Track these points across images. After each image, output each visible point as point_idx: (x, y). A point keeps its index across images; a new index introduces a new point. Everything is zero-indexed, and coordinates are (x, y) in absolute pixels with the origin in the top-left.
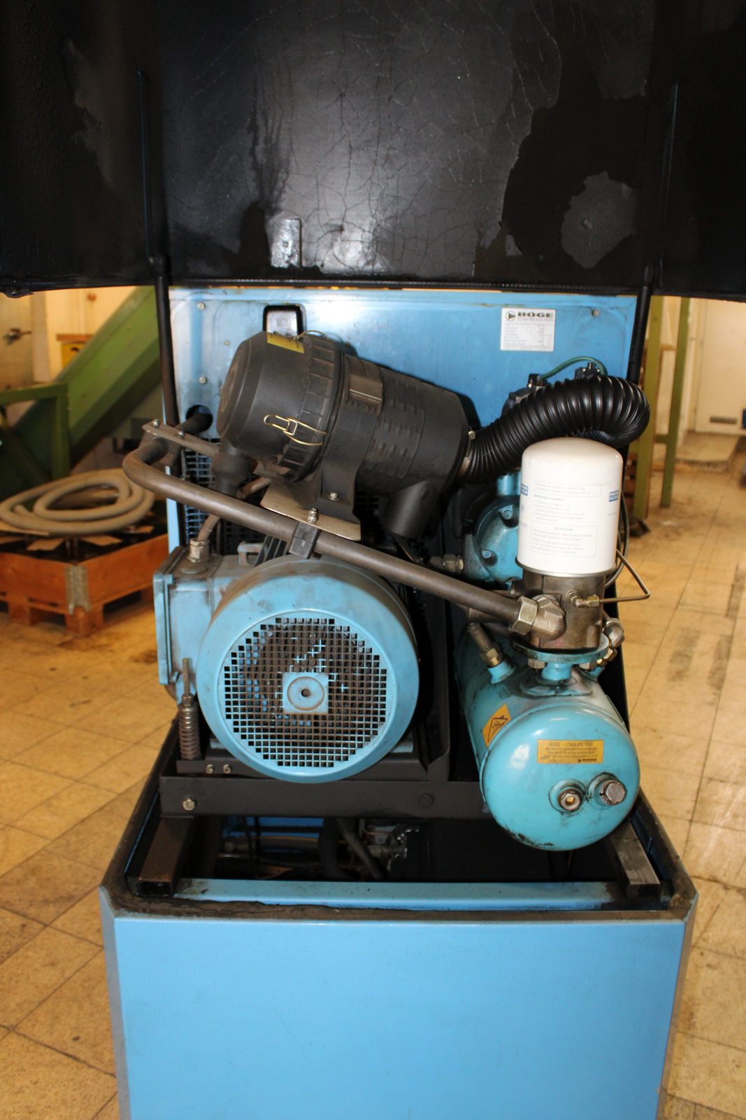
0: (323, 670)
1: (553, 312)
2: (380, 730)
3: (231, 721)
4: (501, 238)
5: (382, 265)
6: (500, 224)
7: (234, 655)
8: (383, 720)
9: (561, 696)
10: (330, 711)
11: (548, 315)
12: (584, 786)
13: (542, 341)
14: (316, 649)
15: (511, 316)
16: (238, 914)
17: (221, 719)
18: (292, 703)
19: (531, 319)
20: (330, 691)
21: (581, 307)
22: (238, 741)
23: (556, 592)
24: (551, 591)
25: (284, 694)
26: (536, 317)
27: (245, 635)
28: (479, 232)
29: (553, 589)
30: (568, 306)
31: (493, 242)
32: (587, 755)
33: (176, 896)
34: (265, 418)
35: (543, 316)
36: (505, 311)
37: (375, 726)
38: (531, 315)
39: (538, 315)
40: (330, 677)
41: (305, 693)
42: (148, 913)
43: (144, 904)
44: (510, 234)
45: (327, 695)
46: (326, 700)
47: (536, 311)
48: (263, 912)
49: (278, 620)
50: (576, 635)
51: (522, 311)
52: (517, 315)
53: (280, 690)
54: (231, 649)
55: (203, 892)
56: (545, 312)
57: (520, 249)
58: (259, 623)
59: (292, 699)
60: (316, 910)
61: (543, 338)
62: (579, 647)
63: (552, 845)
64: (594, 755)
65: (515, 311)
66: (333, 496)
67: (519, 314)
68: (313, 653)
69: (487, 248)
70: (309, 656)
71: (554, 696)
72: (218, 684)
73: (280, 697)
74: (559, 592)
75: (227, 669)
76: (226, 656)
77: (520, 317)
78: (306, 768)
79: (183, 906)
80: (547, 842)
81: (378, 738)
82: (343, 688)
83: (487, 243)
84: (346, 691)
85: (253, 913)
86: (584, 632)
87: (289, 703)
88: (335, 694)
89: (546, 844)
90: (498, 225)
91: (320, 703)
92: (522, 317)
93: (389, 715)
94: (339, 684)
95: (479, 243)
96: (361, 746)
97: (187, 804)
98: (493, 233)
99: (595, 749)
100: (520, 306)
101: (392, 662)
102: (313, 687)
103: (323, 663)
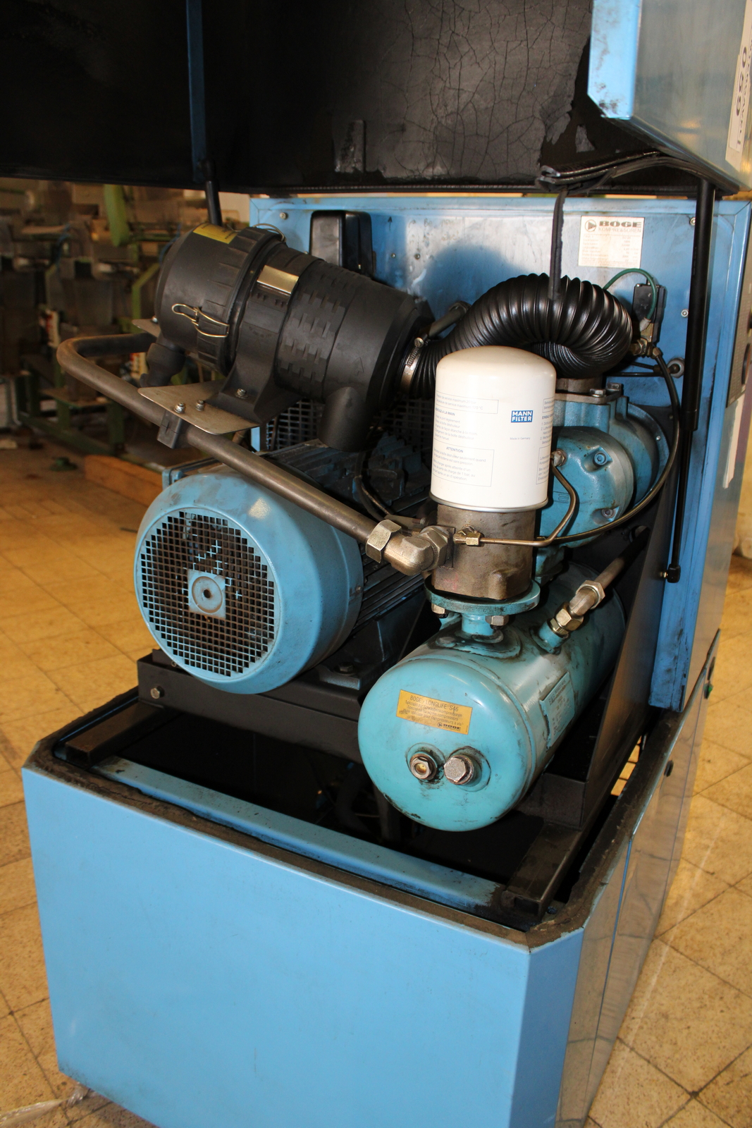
0: (221, 573)
1: (641, 220)
2: (269, 646)
3: (147, 610)
4: (570, 131)
5: (442, 167)
6: (569, 113)
7: (148, 544)
8: (272, 636)
9: (458, 650)
10: (228, 617)
11: (635, 225)
12: (444, 757)
13: (627, 257)
14: (214, 550)
15: (591, 226)
16: (114, 795)
17: (140, 607)
18: (196, 603)
19: (614, 230)
20: (227, 596)
21: (676, 214)
22: (153, 631)
23: (448, 525)
24: (445, 524)
25: (190, 590)
26: (621, 226)
27: (156, 525)
28: (546, 125)
29: (448, 521)
30: (660, 214)
31: (562, 135)
32: (449, 720)
33: (96, 768)
34: (173, 307)
35: (629, 226)
36: (585, 219)
37: (265, 642)
38: (615, 224)
39: (623, 224)
40: (227, 582)
41: (207, 594)
42: (49, 772)
43: (49, 764)
44: (581, 126)
45: (224, 599)
46: (224, 606)
47: (621, 220)
48: (133, 799)
49: (182, 514)
50: (473, 581)
51: (604, 219)
52: (598, 224)
53: (186, 586)
54: (145, 537)
55: (118, 771)
56: (632, 220)
57: (593, 143)
58: (166, 514)
59: (197, 598)
60: (178, 812)
61: (628, 253)
62: (477, 595)
63: (419, 817)
64: (457, 722)
65: (597, 220)
66: (240, 392)
67: (601, 224)
68: (211, 553)
69: (554, 143)
70: (208, 555)
71: (451, 649)
72: (137, 571)
73: (186, 593)
74: (453, 525)
75: (143, 557)
76: (142, 544)
77: (601, 227)
78: (207, 672)
79: (76, 774)
80: (414, 813)
81: (268, 655)
82: (237, 595)
83: (555, 138)
84: (240, 599)
85: (125, 797)
86: (484, 577)
87: (194, 602)
88: (231, 600)
89: (412, 815)
90: (567, 115)
91: (219, 607)
92: (604, 227)
93: (277, 632)
94: (234, 590)
95: (545, 138)
96: (253, 660)
97: (154, 693)
98: (562, 125)
99: (460, 715)
100: (604, 213)
101: (279, 575)
102: (213, 590)
103: (221, 566)
